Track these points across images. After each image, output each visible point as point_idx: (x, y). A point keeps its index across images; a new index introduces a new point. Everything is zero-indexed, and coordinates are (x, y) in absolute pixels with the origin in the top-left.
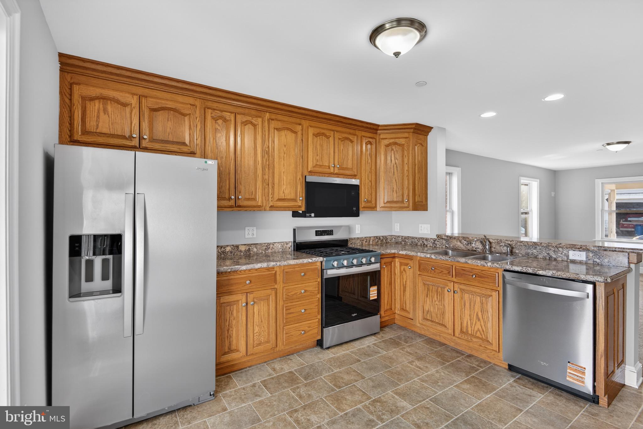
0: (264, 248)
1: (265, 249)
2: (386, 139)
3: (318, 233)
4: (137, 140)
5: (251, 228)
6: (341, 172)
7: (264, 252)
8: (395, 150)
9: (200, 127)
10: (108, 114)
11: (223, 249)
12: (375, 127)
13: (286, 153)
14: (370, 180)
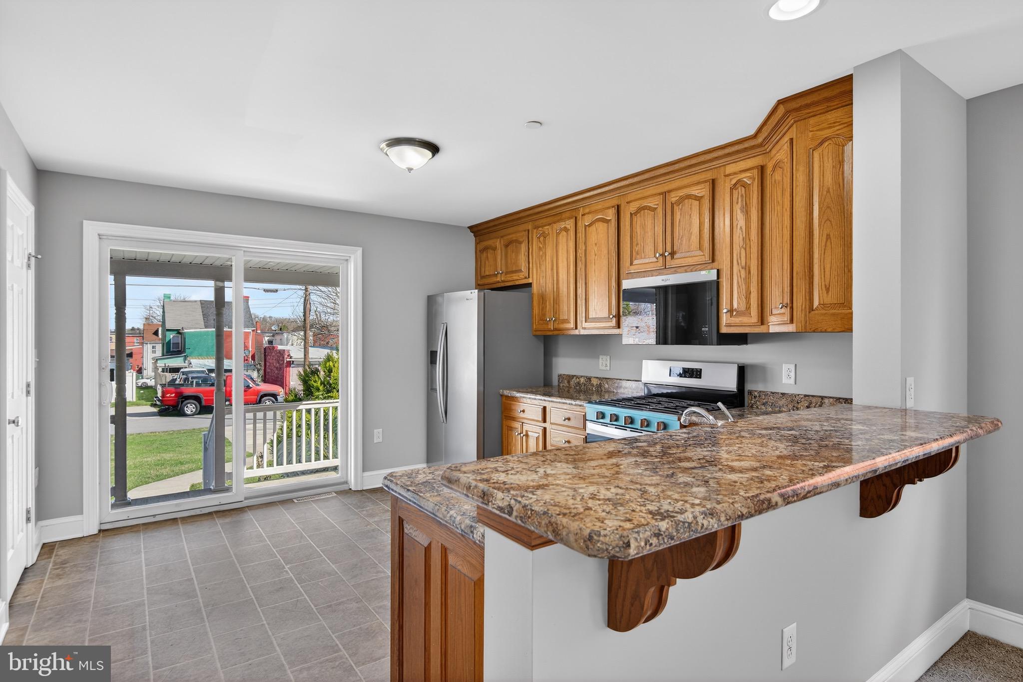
1: (617, 387)
4: (499, 275)
5: (604, 357)
6: (677, 262)
8: (777, 181)
9: (531, 250)
10: (488, 260)
11: (578, 380)
13: (597, 255)
14: (743, 264)
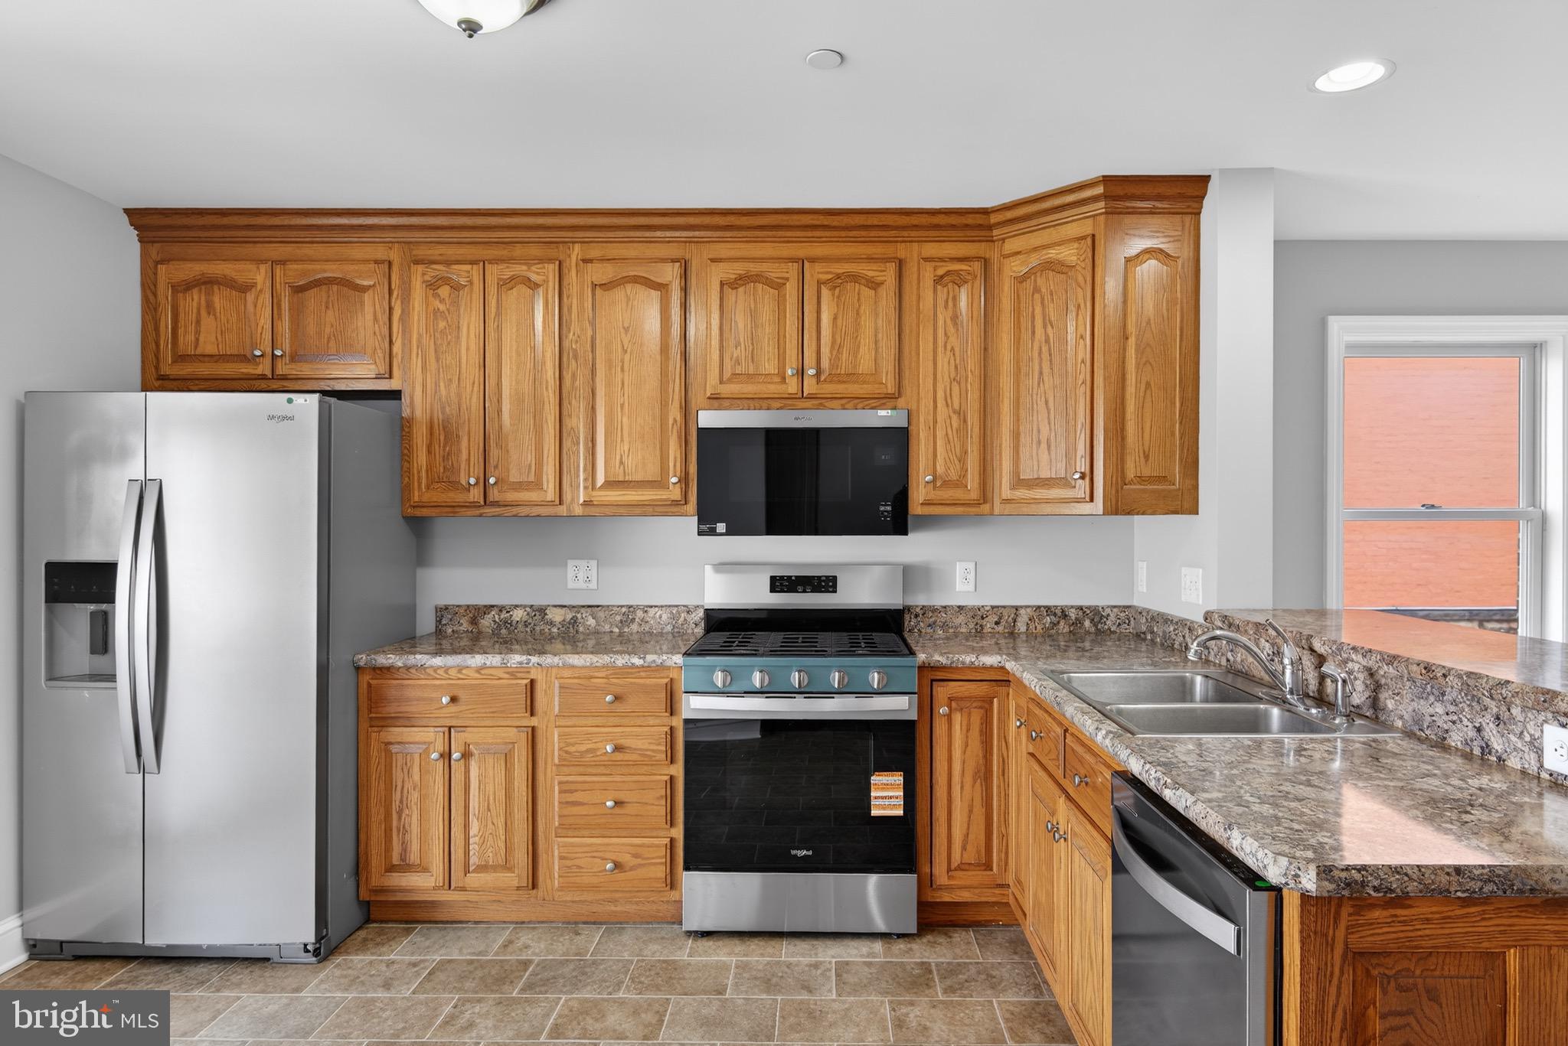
0: (618, 618)
1: (621, 621)
2: (1019, 253)
3: (779, 584)
4: (268, 361)
5: (583, 563)
6: (829, 389)
7: (616, 630)
8: (1044, 290)
9: (400, 312)
10: (215, 315)
11: (504, 615)
12: (980, 219)
13: (629, 351)
14: (956, 406)
